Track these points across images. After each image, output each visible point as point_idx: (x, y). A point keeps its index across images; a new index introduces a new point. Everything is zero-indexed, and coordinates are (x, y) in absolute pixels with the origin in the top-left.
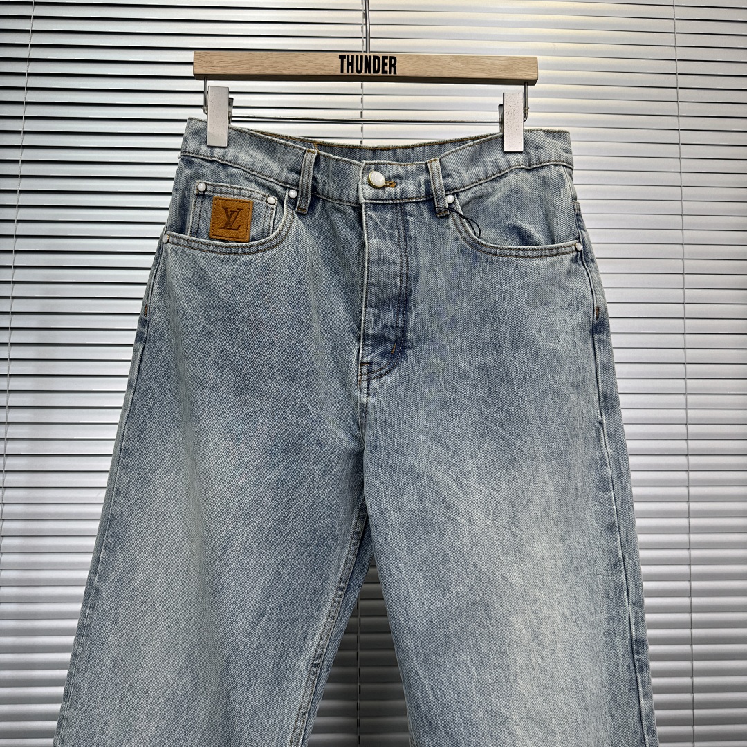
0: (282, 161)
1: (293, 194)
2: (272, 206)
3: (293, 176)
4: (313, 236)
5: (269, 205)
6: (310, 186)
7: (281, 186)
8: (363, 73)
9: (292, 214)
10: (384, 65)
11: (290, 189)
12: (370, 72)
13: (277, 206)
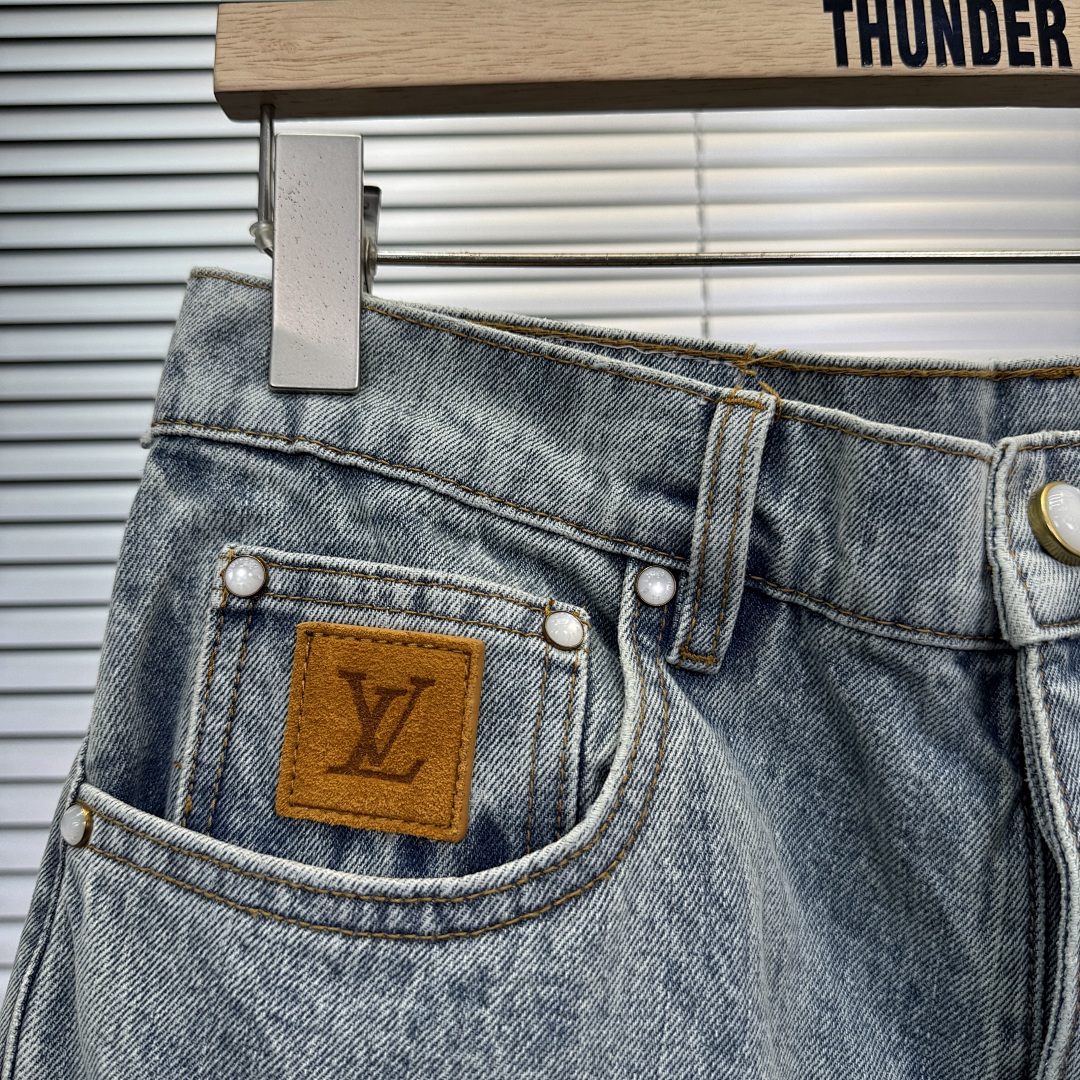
0: (604, 443)
1: (658, 587)
2: (568, 657)
3: (659, 510)
5: (555, 654)
6: (742, 555)
7: (600, 551)
8: (930, 66)
9: (660, 685)
10: (1018, 30)
11: (643, 565)
12: (959, 60)
13: (589, 651)
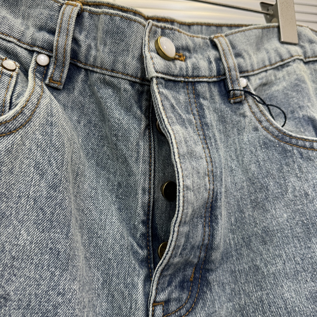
0: (29, 16)
1: (43, 59)
2: (9, 72)
3: (44, 36)
4: (71, 119)
5: (5, 71)
6: (69, 49)
7: (26, 49)
9: (41, 87)
11: (39, 53)
13: (18, 75)
